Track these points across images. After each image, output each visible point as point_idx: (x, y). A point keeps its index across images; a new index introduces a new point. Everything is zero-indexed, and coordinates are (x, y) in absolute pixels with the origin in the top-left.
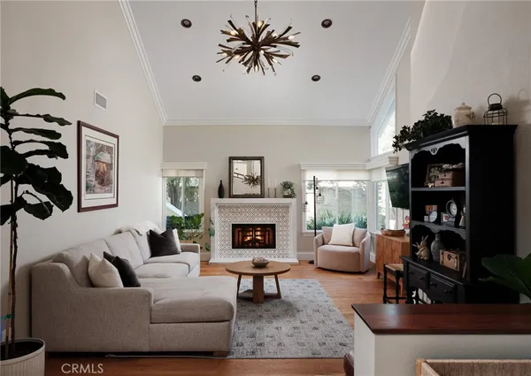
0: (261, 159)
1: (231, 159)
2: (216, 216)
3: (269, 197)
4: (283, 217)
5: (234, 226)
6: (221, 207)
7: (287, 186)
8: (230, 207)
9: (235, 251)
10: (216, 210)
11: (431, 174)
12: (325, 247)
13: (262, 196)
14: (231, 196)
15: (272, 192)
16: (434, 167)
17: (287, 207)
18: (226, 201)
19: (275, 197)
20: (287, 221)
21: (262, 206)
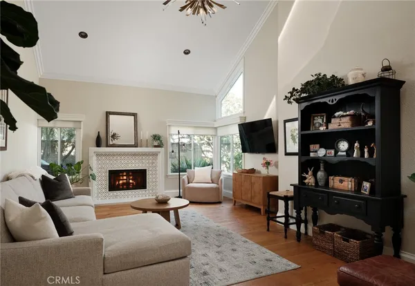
0: (135, 115)
1: (108, 114)
2: (94, 163)
3: (141, 147)
4: (153, 163)
5: (111, 172)
6: (98, 155)
7: (156, 137)
8: (106, 155)
9: (112, 193)
10: (95, 158)
11: (315, 122)
12: (191, 185)
13: (136, 146)
14: (108, 146)
15: (144, 143)
16: (317, 116)
17: (155, 155)
18: (103, 149)
19: (147, 147)
20: (156, 167)
21: (135, 154)
